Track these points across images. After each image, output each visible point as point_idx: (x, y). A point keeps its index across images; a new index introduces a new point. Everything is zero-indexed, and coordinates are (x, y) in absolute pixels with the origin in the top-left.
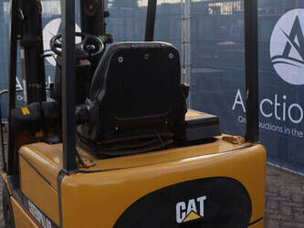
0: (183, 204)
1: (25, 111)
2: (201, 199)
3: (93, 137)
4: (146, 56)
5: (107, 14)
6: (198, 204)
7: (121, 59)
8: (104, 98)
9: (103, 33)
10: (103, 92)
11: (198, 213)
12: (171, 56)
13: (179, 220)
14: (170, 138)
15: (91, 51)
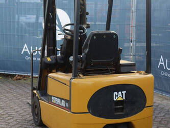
0: (116, 93)
1: (49, 59)
2: (124, 92)
3: (83, 67)
4: (105, 36)
5: (87, 14)
6: (122, 94)
7: (95, 37)
8: (88, 52)
9: (85, 23)
10: (88, 50)
11: (123, 98)
12: (114, 36)
13: (115, 99)
14: (114, 70)
15: (81, 33)
